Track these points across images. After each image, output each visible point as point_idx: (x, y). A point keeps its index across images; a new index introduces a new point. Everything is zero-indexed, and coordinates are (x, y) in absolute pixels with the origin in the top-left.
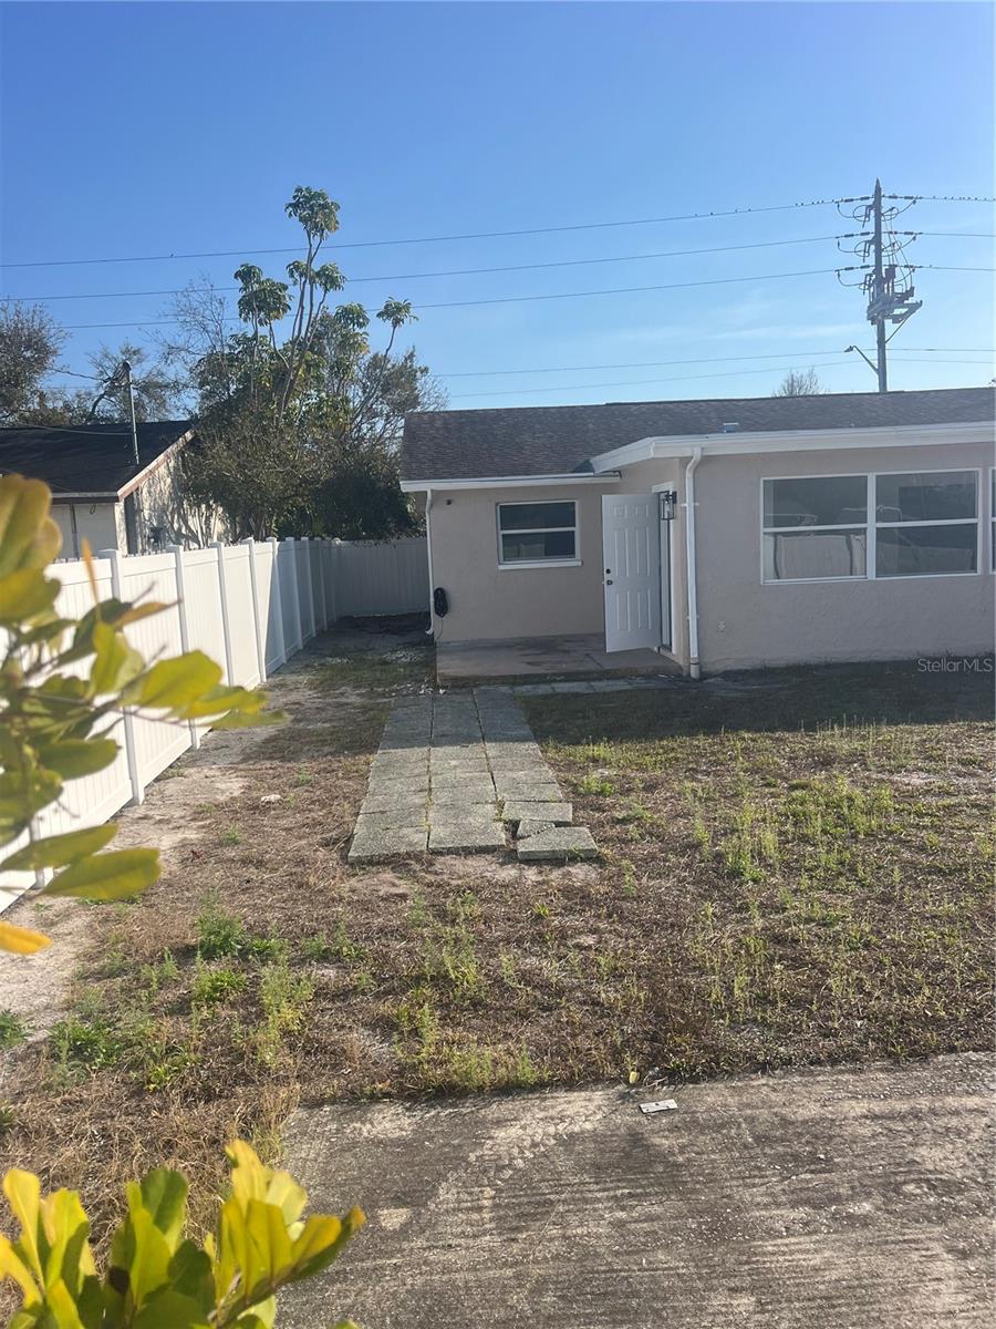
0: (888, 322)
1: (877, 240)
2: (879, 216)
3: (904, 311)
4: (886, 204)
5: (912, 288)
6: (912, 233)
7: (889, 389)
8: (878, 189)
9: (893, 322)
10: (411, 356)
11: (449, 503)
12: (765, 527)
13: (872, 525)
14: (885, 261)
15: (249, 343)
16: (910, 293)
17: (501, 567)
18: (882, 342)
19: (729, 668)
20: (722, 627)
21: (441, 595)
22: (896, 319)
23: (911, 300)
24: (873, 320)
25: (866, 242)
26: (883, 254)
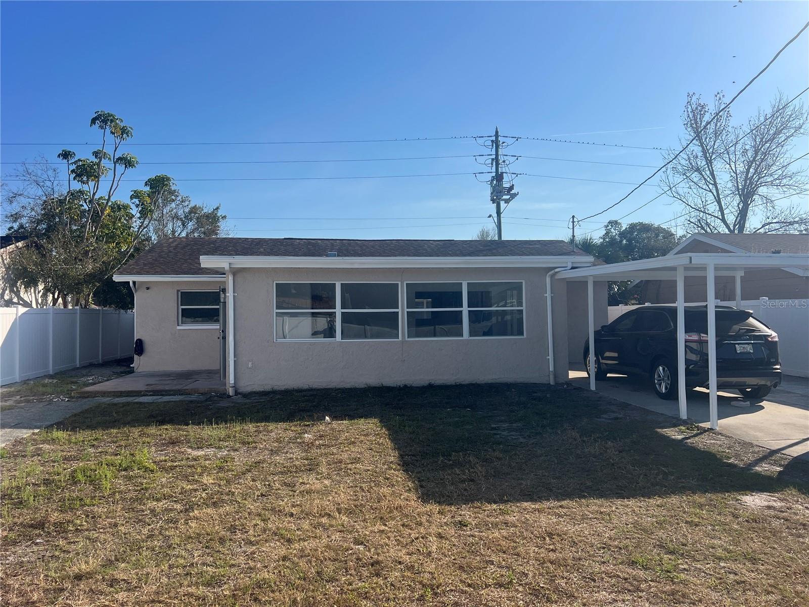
0: (501, 202)
1: (497, 159)
2: (497, 146)
3: (509, 197)
4: (501, 140)
5: (513, 185)
6: (516, 156)
7: (504, 238)
8: (497, 132)
9: (505, 203)
10: (217, 208)
11: (148, 289)
12: (276, 309)
13: (338, 311)
14: (500, 170)
15: (76, 195)
16: (512, 188)
17: (179, 328)
18: (499, 213)
19: (254, 390)
20: (250, 365)
21: (140, 343)
22: (506, 201)
23: (513, 192)
24: (493, 201)
25: (491, 159)
26: (500, 166)
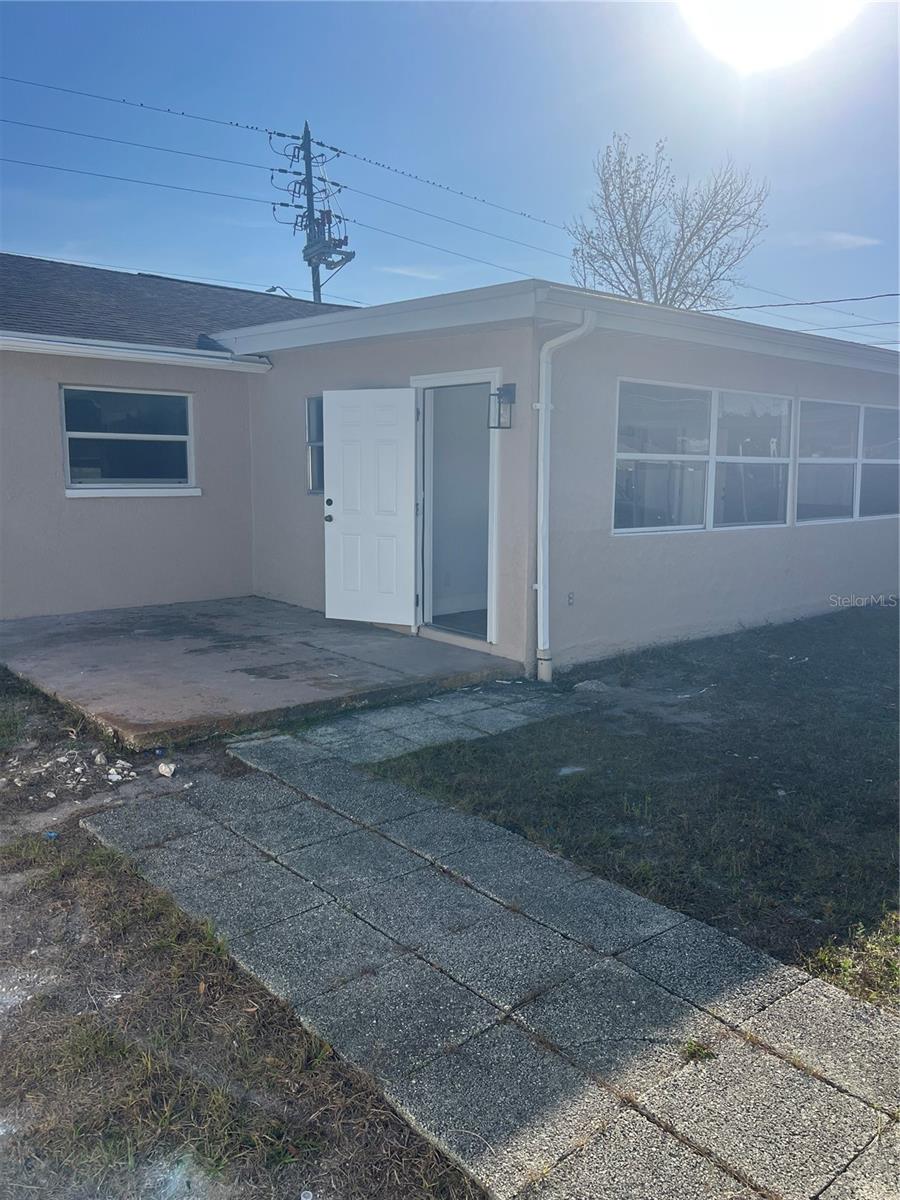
0: (322, 267)
1: (308, 182)
2: (308, 159)
3: (339, 258)
4: (315, 150)
5: (346, 238)
6: (338, 185)
8: (307, 132)
9: (328, 268)
12: (617, 451)
13: (713, 458)
14: (318, 206)
16: (344, 242)
17: (70, 493)
18: (317, 285)
22: (330, 266)
23: (345, 249)
24: (309, 261)
25: (297, 182)
26: (314, 198)
